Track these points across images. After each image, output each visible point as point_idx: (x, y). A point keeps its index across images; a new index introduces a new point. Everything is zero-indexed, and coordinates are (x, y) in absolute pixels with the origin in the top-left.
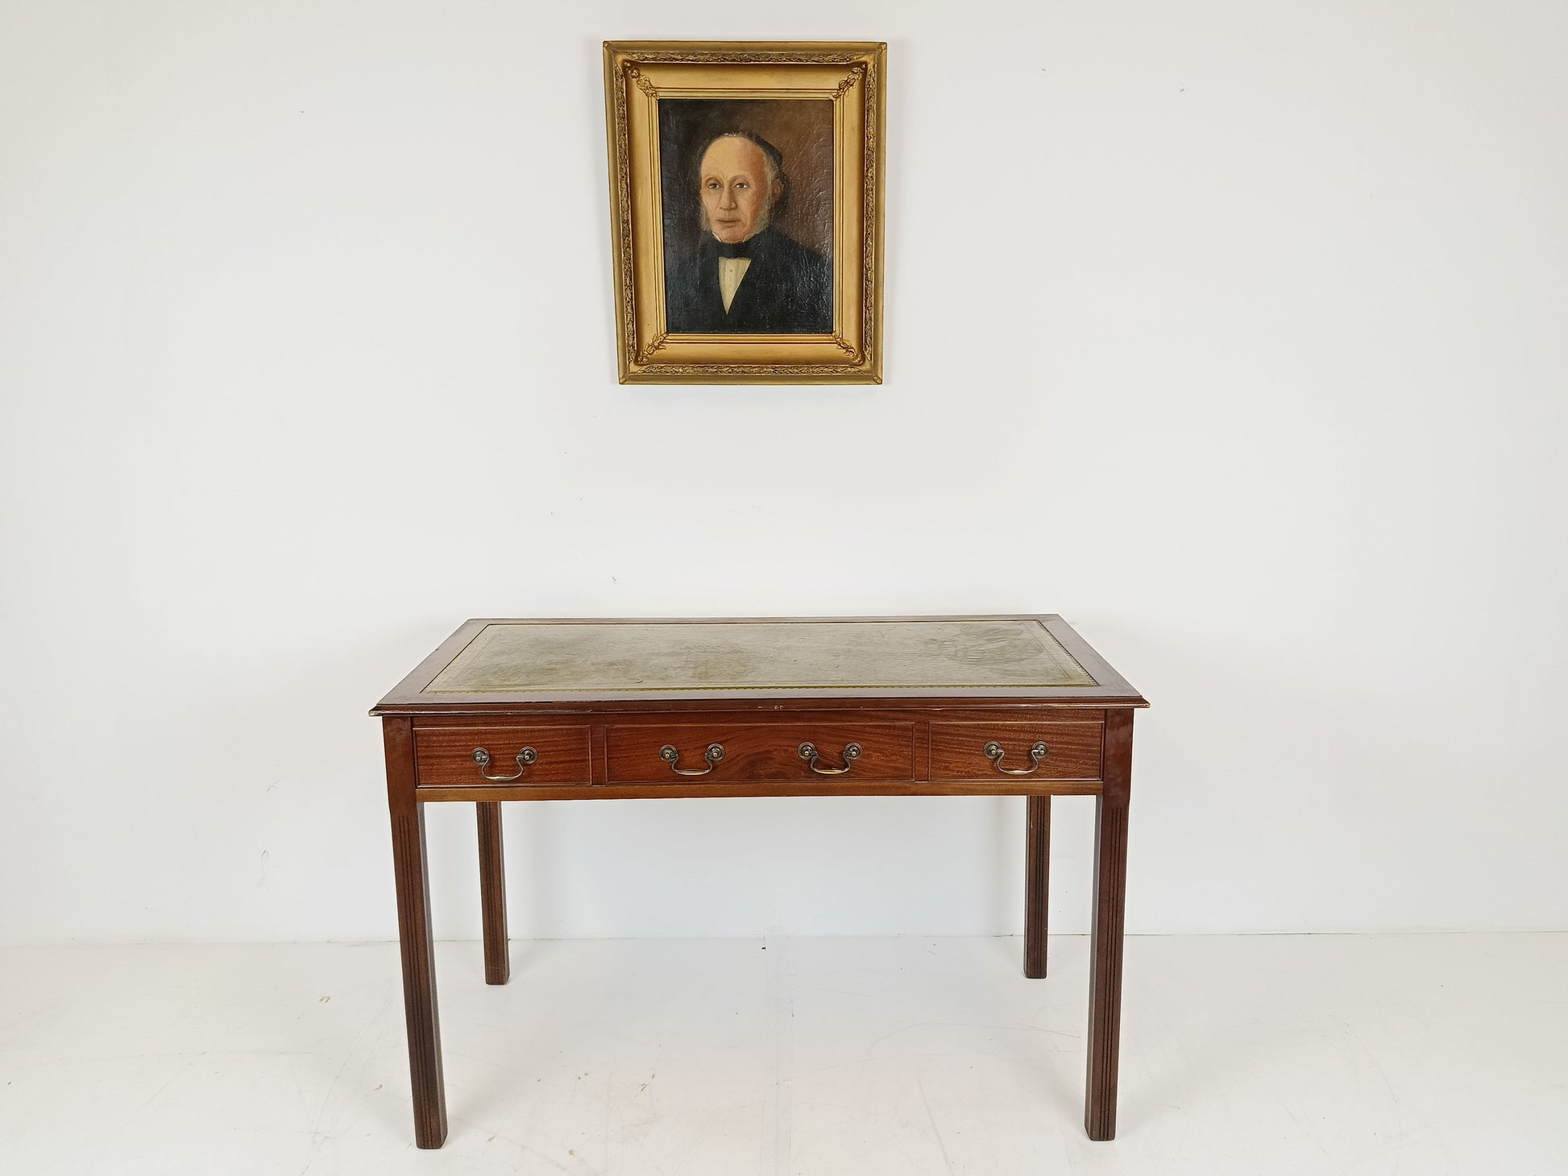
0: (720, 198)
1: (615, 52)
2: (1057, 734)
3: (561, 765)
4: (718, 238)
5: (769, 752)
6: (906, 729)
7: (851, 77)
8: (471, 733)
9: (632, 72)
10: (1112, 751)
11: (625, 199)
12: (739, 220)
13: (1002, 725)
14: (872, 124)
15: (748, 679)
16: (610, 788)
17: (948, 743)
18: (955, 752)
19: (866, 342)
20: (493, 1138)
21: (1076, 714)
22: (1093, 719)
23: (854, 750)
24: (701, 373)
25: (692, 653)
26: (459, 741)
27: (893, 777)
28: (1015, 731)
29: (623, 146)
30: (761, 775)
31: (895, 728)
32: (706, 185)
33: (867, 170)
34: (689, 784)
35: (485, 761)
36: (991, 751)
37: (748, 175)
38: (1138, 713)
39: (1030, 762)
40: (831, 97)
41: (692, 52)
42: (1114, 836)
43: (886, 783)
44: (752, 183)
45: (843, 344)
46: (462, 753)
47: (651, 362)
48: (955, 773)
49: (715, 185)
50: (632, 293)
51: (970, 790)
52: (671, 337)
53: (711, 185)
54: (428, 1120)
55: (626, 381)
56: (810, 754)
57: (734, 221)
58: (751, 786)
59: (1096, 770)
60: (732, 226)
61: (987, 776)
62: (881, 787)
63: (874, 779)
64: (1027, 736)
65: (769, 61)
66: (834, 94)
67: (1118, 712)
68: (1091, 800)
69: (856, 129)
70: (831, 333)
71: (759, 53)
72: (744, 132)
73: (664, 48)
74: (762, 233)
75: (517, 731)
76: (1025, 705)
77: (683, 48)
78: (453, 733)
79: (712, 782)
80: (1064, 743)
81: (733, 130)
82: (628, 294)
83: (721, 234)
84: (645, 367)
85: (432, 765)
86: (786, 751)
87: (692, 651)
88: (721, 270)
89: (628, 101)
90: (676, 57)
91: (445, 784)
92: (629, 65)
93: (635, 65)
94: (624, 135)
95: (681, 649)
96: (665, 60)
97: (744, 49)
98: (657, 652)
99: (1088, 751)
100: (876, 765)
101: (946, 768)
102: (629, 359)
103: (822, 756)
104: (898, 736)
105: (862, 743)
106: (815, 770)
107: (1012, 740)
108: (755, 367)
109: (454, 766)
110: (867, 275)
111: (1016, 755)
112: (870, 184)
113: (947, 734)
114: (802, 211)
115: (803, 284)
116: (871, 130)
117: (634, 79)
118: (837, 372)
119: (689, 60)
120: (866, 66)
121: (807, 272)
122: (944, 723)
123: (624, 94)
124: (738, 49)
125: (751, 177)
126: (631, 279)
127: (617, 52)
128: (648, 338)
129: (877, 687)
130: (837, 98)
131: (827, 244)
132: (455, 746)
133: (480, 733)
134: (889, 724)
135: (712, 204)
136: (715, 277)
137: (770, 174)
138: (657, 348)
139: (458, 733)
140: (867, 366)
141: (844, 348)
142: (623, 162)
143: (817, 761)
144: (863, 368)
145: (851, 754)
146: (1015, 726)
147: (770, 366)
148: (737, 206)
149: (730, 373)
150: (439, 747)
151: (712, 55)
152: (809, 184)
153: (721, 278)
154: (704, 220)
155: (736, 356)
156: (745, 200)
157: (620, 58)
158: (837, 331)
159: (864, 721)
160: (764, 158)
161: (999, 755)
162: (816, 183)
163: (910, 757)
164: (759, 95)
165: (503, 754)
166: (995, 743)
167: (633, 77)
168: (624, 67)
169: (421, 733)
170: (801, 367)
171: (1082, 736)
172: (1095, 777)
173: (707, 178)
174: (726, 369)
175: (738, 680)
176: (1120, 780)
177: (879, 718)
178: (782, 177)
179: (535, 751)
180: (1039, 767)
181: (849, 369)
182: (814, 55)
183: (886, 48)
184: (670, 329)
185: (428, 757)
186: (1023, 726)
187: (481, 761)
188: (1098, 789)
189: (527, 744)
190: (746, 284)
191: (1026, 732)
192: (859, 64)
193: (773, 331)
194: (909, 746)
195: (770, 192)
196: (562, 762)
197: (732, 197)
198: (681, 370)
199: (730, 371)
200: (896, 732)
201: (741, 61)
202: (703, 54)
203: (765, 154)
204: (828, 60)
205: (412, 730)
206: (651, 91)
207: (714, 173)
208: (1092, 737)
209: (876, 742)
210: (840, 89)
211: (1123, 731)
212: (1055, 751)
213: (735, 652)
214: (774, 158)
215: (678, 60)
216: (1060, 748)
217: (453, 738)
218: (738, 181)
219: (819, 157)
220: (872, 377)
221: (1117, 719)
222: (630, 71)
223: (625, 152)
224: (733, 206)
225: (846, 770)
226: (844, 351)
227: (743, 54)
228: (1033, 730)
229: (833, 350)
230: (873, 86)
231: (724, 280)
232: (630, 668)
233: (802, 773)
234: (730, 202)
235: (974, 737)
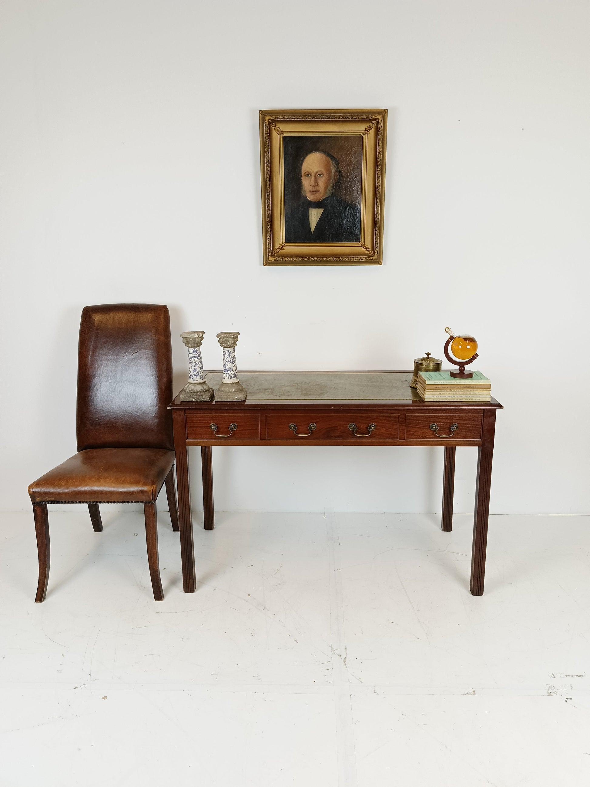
0: (311, 181)
1: (265, 116)
2: (462, 420)
3: (247, 431)
4: (309, 199)
5: (336, 427)
6: (395, 417)
7: (371, 125)
8: (210, 417)
9: (272, 124)
10: (486, 428)
11: (268, 182)
12: (318, 191)
13: (438, 416)
14: (380, 147)
15: (325, 396)
16: (268, 441)
17: (414, 424)
18: (417, 428)
19: (375, 246)
20: (215, 589)
21: (471, 411)
22: (478, 413)
23: (373, 426)
24: (301, 260)
25: (299, 385)
26: (205, 420)
27: (390, 438)
28: (444, 418)
29: (268, 158)
30: (332, 436)
31: (391, 417)
32: (304, 175)
33: (378, 168)
34: (301, 440)
35: (215, 429)
36: (433, 427)
37: (323, 170)
38: (498, 411)
39: (450, 432)
40: (362, 134)
41: (300, 115)
42: (486, 464)
43: (386, 441)
44: (325, 174)
45: (365, 246)
46: (206, 425)
47: (278, 256)
48: (417, 437)
49: (308, 175)
50: (270, 225)
51: (424, 444)
52: (287, 244)
53: (306, 175)
54: (189, 580)
55: (266, 264)
56: (353, 428)
57: (317, 191)
58: (328, 441)
59: (479, 436)
60: (315, 194)
61: (431, 438)
62: (384, 442)
63: (381, 439)
64: (449, 421)
65: (334, 118)
66: (363, 133)
67: (490, 410)
68: (477, 448)
69: (373, 149)
70: (359, 242)
71: (330, 115)
72: (322, 151)
73: (287, 113)
74: (329, 197)
75: (229, 416)
76: (449, 407)
77: (295, 113)
78: (201, 417)
79: (311, 439)
80: (465, 424)
81: (317, 150)
82: (269, 225)
83: (310, 197)
84: (276, 258)
85: (193, 430)
86: (343, 426)
87: (299, 384)
88: (310, 214)
89: (270, 138)
90: (292, 117)
91: (198, 438)
92: (271, 121)
93: (274, 121)
94: (269, 153)
95: (294, 384)
96: (287, 119)
97: (323, 113)
98: (284, 385)
99: (475, 427)
100: (383, 433)
101: (413, 434)
102: (269, 254)
103: (359, 429)
104: (392, 420)
105: (376, 423)
106: (356, 434)
107: (442, 422)
108: (325, 258)
109: (202, 431)
110: (376, 215)
111: (443, 429)
112: (379, 174)
113: (413, 420)
114: (347, 187)
115: (347, 219)
116: (380, 149)
117: (273, 128)
118: (362, 260)
119: (298, 119)
120: (378, 120)
121: (349, 214)
122: (412, 415)
123: (269, 135)
124: (320, 113)
125: (324, 171)
126: (270, 218)
127: (266, 115)
128: (277, 245)
129: (383, 399)
130: (364, 135)
131: (358, 201)
132: (203, 422)
133: (213, 417)
134: (388, 415)
135: (307, 184)
136: (308, 217)
137: (333, 170)
138: (281, 249)
139: (204, 417)
140: (375, 257)
141: (365, 249)
142: (268, 165)
143: (356, 431)
144: (374, 258)
145: (372, 428)
146: (443, 416)
147: (332, 257)
148: (318, 185)
149: (314, 260)
150: (197, 422)
151: (309, 116)
152: (351, 174)
153: (310, 217)
154: (303, 191)
155: (317, 253)
156: (322, 182)
157: (267, 118)
158: (362, 241)
159: (377, 414)
160: (331, 163)
161: (436, 429)
162: (354, 174)
163: (397, 430)
164: (329, 134)
165: (223, 426)
166: (435, 424)
167: (273, 126)
168: (269, 122)
169: (188, 417)
170: (346, 257)
171: (473, 421)
172: (478, 439)
173: (305, 172)
174: (312, 259)
175: (321, 396)
176: (489, 440)
177: (383, 413)
178: (338, 171)
179: (236, 425)
180: (454, 434)
181: (368, 258)
182: (355, 116)
183: (387, 112)
184: (286, 241)
185: (191, 427)
186: (447, 416)
187: (214, 429)
188: (479, 444)
189: (233, 422)
190: (322, 220)
191: (449, 419)
192: (375, 119)
193: (333, 241)
194: (397, 425)
195: (333, 178)
196: (247, 430)
197: (316, 181)
198: (292, 259)
199: (314, 259)
200: (391, 419)
201: (322, 119)
202: (304, 116)
203: (331, 160)
204: (361, 118)
205: (185, 415)
206: (280, 132)
207: (308, 170)
208: (478, 421)
209: (382, 423)
210: (366, 131)
211: (491, 419)
212: (461, 427)
213: (318, 385)
214: (335, 163)
215: (293, 119)
216: (464, 426)
217: (202, 419)
218: (318, 173)
219: (356, 162)
220: (378, 262)
221: (489, 414)
222: (271, 124)
223: (269, 161)
224: (316, 184)
225: (369, 434)
226: (365, 250)
227: (323, 116)
228: (451, 418)
229: (360, 249)
230: (381, 129)
231: (311, 218)
232: (274, 391)
233: (350, 436)
234: (315, 183)
235: (425, 421)
